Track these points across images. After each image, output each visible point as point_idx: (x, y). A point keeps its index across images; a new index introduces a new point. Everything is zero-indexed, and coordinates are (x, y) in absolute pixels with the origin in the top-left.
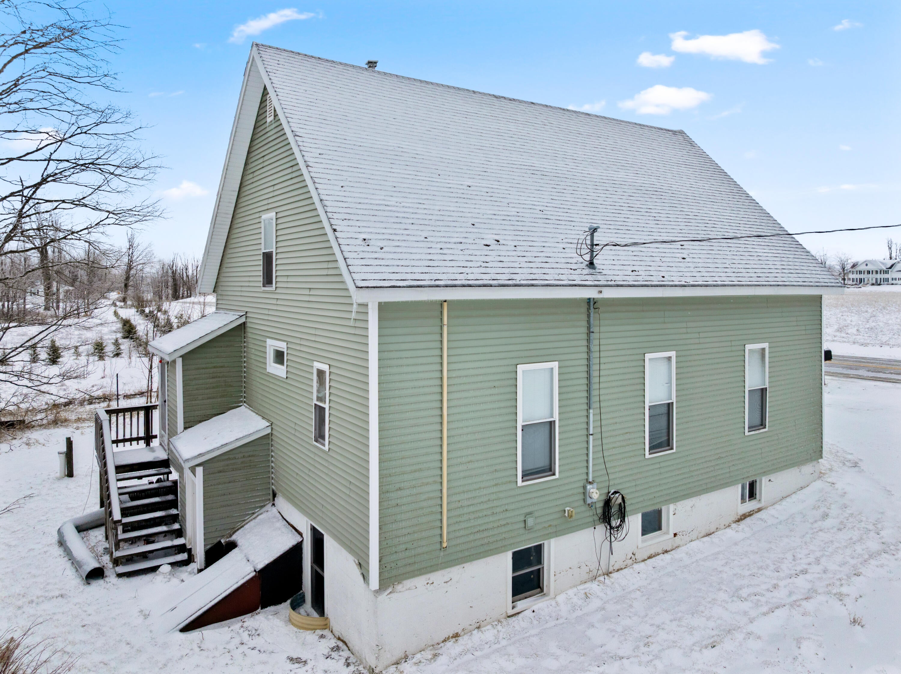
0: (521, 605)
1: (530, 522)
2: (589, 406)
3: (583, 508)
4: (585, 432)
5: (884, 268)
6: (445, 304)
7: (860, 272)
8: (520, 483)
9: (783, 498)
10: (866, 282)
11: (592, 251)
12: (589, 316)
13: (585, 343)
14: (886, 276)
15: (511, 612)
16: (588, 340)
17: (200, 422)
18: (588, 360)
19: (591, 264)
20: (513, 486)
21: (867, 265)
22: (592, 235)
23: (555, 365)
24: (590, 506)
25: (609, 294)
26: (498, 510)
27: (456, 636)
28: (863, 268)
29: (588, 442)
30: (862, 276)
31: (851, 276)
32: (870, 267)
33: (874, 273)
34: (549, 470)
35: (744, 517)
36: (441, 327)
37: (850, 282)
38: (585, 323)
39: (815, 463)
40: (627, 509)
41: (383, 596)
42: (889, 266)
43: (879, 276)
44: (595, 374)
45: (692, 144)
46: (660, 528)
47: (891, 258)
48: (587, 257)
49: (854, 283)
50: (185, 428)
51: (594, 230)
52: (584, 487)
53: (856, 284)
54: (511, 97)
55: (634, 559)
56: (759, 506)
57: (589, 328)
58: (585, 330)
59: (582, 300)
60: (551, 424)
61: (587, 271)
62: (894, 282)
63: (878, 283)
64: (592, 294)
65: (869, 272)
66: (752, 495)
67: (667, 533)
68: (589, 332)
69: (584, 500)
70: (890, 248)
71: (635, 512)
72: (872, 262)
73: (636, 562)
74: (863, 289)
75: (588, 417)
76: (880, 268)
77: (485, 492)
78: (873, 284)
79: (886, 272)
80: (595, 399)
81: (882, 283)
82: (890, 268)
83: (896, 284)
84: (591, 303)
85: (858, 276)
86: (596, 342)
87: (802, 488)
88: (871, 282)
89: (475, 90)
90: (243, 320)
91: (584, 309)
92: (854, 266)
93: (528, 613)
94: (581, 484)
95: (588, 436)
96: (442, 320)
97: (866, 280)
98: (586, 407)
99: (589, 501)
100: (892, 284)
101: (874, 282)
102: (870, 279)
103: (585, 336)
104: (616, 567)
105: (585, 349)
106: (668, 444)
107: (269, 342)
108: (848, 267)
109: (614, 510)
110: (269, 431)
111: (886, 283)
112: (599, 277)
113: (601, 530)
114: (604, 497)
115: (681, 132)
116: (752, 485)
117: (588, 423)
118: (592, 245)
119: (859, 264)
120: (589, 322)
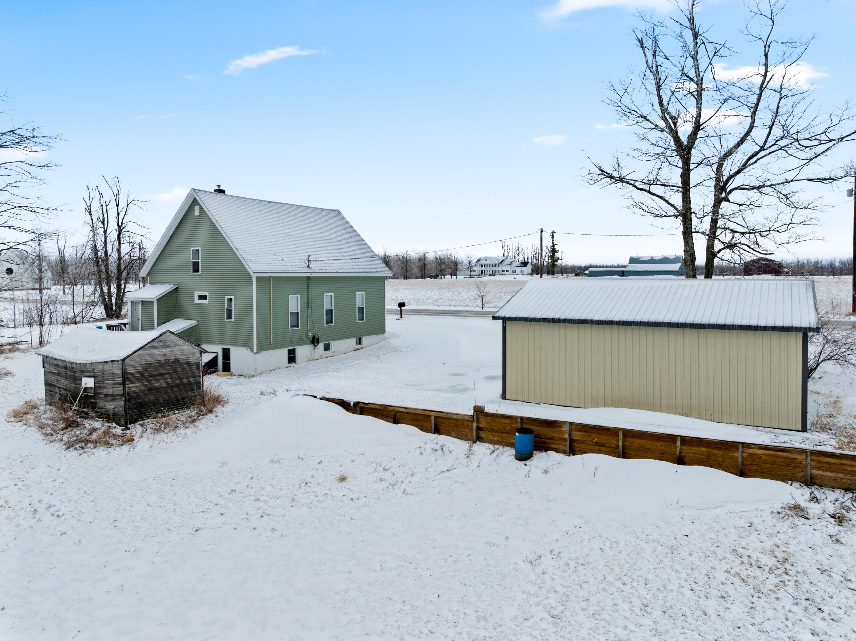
0: (290, 365)
1: (293, 340)
2: (308, 308)
3: (307, 339)
4: (307, 316)
5: (497, 263)
6: (271, 278)
7: (482, 266)
8: (290, 329)
9: (371, 345)
10: (485, 274)
11: (309, 262)
12: (308, 281)
13: (307, 289)
14: (498, 269)
15: (287, 366)
16: (308, 289)
17: (162, 324)
18: (308, 294)
19: (309, 266)
20: (288, 329)
21: (486, 260)
22: (309, 257)
23: (299, 296)
24: (308, 338)
25: (314, 275)
26: (284, 336)
27: (274, 370)
28: (483, 262)
29: (308, 319)
30: (483, 269)
31: (475, 269)
32: (488, 262)
33: (491, 266)
34: (297, 326)
35: (357, 350)
36: (270, 284)
37: (475, 273)
38: (307, 284)
39: (383, 335)
40: (320, 341)
41: (257, 355)
42: (500, 261)
43: (494, 269)
44: (310, 299)
45: (342, 216)
46: (329, 350)
47: (504, 256)
48: (307, 264)
49: (478, 274)
50: (158, 326)
51: (309, 256)
52: (307, 332)
53: (479, 275)
54: (274, 201)
55: (321, 357)
56: (362, 347)
57: (308, 285)
58: (307, 286)
59: (306, 276)
60: (298, 313)
61: (308, 268)
62: (504, 273)
63: (493, 274)
64: (309, 275)
65: (487, 266)
66: (360, 343)
67: (331, 351)
68: (308, 286)
69: (307, 336)
70: (503, 248)
71: (322, 342)
72: (490, 258)
73: (322, 358)
74: (483, 278)
75: (308, 311)
76: (495, 263)
77: (281, 330)
78: (490, 275)
79: (499, 266)
80: (310, 306)
81: (496, 274)
82: (501, 262)
83: (505, 275)
84: (308, 278)
85: (481, 269)
86: (310, 289)
87: (378, 343)
88: (489, 273)
89: (262, 199)
90: (177, 286)
91: (306, 279)
92: (478, 261)
93: (292, 367)
94: (306, 331)
95: (308, 317)
96: (270, 282)
97: (486, 272)
98: (307, 308)
99: (308, 336)
100: (503, 275)
101: (491, 273)
102: (488, 271)
103: (307, 287)
104: (316, 359)
105: (307, 291)
106: (331, 322)
107: (196, 292)
108: (474, 262)
109: (315, 340)
110: (197, 323)
111: (498, 274)
112: (311, 270)
113: (311, 347)
114: (312, 336)
115: (338, 211)
116: (360, 339)
117: (308, 313)
118: (309, 260)
119: (481, 259)
120: (308, 283)
